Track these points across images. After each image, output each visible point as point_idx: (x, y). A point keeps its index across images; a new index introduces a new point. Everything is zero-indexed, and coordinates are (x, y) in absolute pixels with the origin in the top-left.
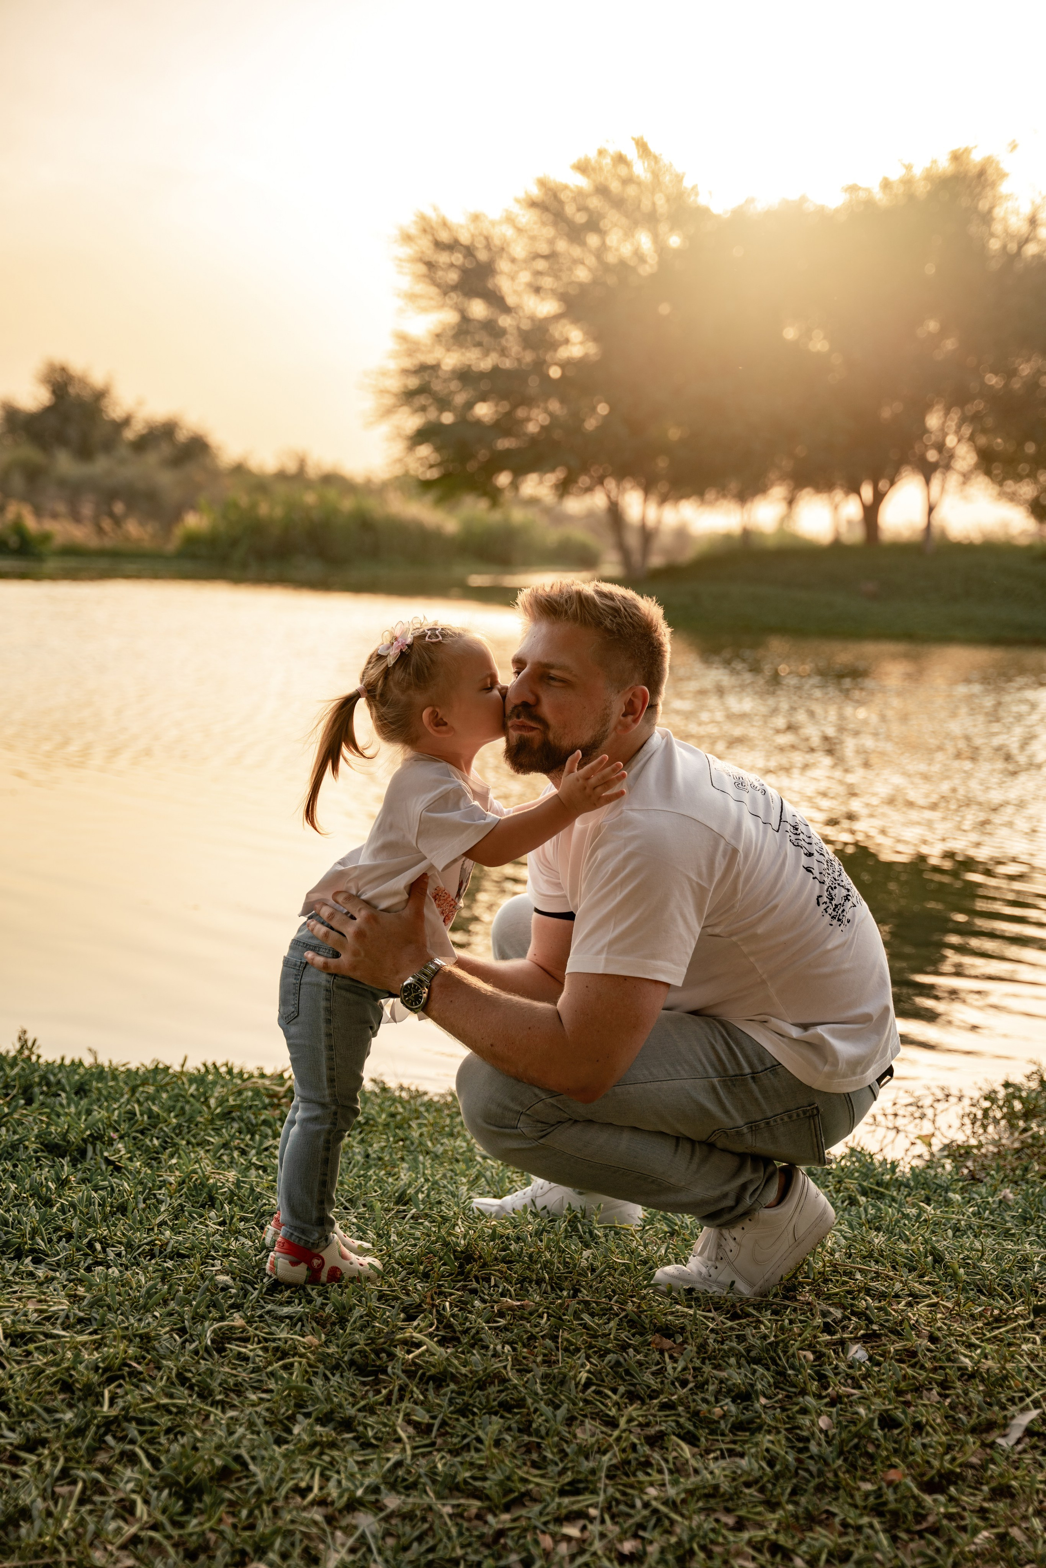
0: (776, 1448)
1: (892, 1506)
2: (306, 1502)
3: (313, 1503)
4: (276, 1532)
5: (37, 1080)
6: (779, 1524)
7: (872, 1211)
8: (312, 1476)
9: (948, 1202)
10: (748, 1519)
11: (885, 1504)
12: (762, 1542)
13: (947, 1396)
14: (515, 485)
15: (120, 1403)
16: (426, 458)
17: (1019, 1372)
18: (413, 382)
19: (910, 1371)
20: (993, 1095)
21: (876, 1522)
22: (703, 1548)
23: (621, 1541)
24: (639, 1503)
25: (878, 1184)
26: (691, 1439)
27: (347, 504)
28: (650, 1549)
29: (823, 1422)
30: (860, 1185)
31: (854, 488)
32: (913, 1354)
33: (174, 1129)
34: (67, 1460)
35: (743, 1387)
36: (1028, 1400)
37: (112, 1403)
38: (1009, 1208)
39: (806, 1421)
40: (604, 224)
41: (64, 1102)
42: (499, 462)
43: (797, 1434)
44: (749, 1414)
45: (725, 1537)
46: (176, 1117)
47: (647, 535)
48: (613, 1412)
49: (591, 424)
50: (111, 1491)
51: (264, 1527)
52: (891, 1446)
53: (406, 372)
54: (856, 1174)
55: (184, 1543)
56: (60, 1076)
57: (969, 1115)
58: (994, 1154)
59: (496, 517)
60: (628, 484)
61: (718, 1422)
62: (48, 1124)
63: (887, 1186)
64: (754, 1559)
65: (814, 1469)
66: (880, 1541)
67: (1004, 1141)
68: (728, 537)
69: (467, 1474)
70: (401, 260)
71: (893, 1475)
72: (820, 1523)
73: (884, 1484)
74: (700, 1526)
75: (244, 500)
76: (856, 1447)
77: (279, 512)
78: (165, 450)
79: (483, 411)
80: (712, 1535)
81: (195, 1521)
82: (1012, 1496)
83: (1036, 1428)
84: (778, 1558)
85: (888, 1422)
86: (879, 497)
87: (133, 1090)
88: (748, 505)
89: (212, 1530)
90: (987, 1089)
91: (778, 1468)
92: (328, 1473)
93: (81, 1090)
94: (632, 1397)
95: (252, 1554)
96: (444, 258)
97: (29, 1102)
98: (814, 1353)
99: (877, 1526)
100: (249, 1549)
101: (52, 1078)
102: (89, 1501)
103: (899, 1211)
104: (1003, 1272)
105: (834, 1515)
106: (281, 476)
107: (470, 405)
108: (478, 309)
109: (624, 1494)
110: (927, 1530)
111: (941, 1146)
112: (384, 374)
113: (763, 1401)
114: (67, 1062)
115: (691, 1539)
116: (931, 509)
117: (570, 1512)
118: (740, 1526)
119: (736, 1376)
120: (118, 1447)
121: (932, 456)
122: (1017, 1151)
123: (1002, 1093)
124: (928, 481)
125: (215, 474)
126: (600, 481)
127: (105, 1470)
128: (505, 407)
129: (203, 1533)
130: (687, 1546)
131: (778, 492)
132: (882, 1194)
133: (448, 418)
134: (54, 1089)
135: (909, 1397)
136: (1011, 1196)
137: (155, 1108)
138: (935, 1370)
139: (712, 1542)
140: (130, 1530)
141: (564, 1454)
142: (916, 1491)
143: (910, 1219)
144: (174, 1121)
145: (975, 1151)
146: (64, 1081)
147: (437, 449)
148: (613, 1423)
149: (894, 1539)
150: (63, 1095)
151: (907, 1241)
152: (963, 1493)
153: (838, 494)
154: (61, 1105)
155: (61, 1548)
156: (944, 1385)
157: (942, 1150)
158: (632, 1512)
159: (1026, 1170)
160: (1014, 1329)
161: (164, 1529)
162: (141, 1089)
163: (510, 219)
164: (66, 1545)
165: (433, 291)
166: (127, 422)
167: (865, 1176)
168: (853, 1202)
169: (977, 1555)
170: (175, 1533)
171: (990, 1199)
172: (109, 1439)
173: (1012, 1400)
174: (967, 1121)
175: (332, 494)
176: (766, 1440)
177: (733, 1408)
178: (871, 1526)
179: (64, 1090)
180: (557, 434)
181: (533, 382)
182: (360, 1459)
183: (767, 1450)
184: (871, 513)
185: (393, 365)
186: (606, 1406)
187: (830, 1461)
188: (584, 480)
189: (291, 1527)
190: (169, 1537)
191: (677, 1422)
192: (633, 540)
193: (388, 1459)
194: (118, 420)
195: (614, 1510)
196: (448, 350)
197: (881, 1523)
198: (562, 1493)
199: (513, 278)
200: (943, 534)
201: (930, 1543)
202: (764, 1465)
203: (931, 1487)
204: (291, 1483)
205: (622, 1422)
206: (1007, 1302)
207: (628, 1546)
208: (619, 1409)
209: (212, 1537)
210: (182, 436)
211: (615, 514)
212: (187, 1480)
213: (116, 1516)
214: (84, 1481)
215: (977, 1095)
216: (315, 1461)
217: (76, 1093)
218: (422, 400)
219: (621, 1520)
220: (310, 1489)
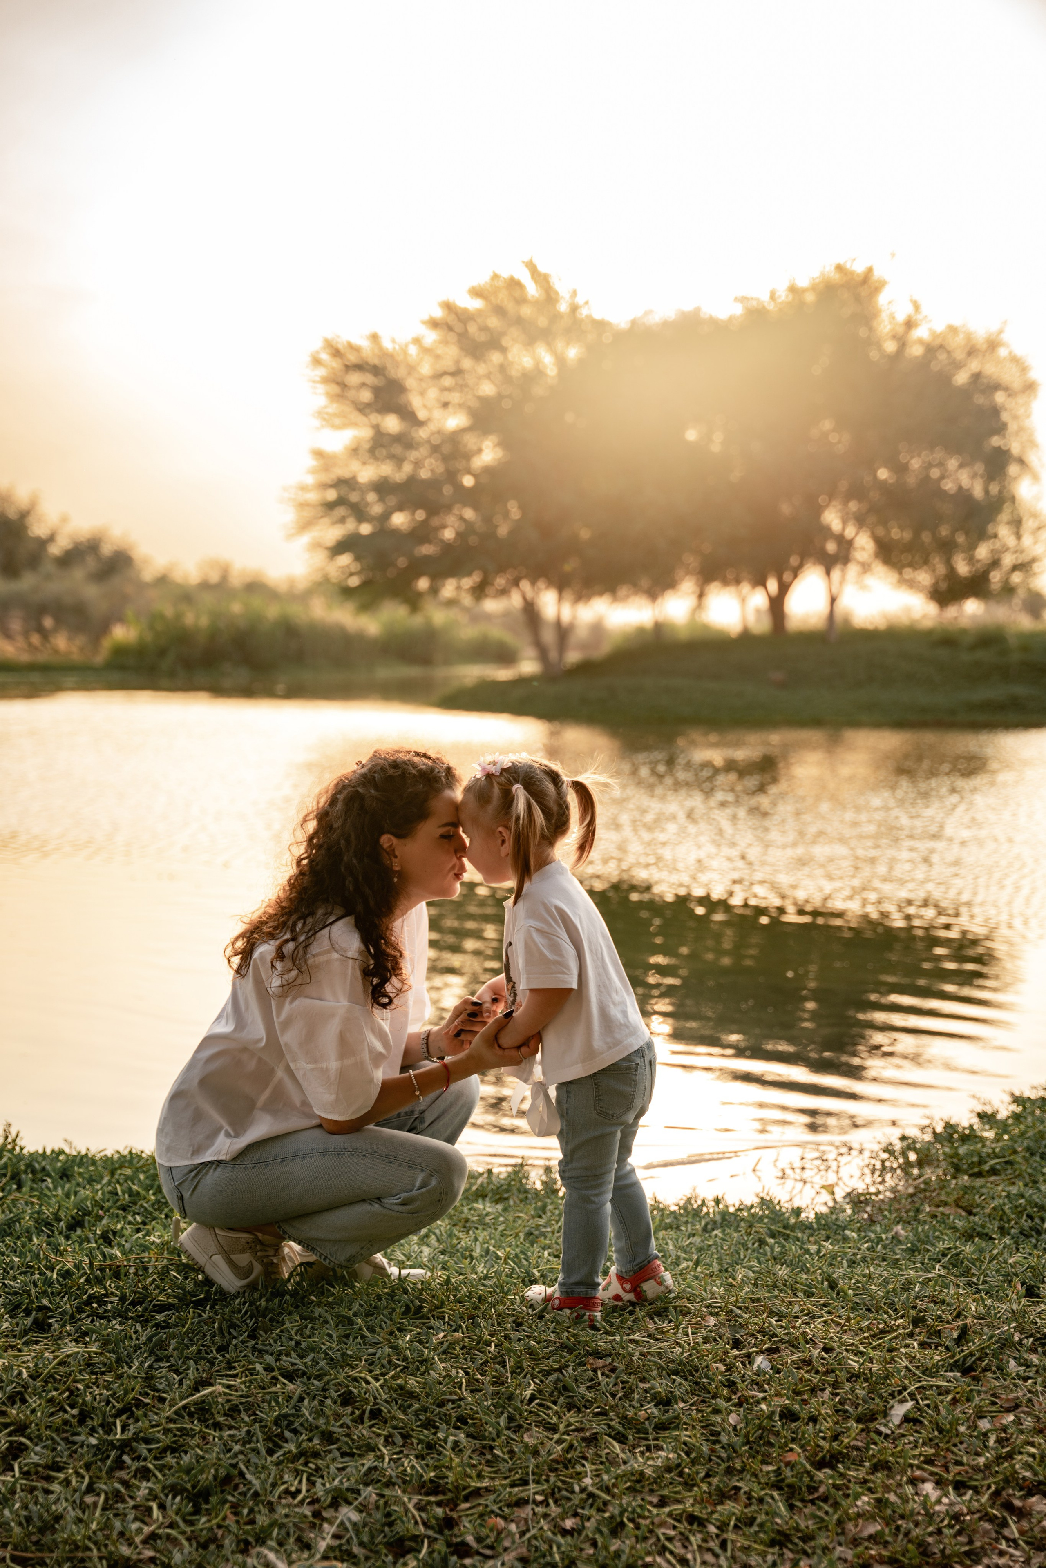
0: (693, 1441)
1: (789, 1481)
2: (296, 1502)
3: (302, 1502)
4: (273, 1524)
5: (23, 1168)
6: (695, 1500)
7: (777, 1249)
8: (300, 1482)
9: (845, 1239)
10: (669, 1497)
11: (783, 1480)
12: (681, 1515)
13: (837, 1394)
14: (434, 590)
15: (132, 1429)
16: (348, 566)
17: (899, 1371)
18: (332, 495)
19: (806, 1376)
20: (890, 1148)
21: (775, 1494)
22: (632, 1520)
23: (563, 1519)
24: (577, 1488)
25: (785, 1227)
26: (621, 1439)
27: (272, 612)
28: (587, 1524)
29: (733, 1419)
30: (769, 1229)
31: (760, 582)
32: (808, 1362)
33: (153, 1205)
34: (90, 1477)
35: (663, 1394)
36: (905, 1393)
37: (123, 1431)
38: (900, 1242)
39: (718, 1418)
40: (505, 342)
41: (51, 1186)
42: (418, 568)
43: (711, 1430)
44: (670, 1414)
45: (649, 1511)
46: (154, 1194)
47: (563, 632)
48: (555, 1420)
49: (503, 531)
50: (128, 1499)
51: (262, 1520)
52: (789, 1435)
53: (325, 486)
54: (766, 1220)
55: (196, 1538)
56: (44, 1163)
57: (868, 1166)
58: (891, 1199)
59: (417, 621)
60: (541, 584)
61: (643, 1423)
62: (41, 1205)
63: (793, 1228)
64: (674, 1527)
65: (724, 1455)
66: (779, 1507)
67: (900, 1188)
68: (641, 631)
69: (432, 1474)
70: (314, 382)
71: (791, 1457)
72: (729, 1498)
73: (782, 1465)
74: (628, 1504)
75: (169, 611)
76: (761, 1438)
77: (204, 621)
78: (91, 563)
79: (399, 520)
80: (639, 1510)
81: (204, 1519)
82: (889, 1469)
83: (911, 1416)
84: (695, 1526)
85: (789, 1415)
86: (784, 588)
87: (112, 1174)
88: (659, 601)
89: (219, 1526)
90: (884, 1143)
91: (693, 1455)
92: (313, 1478)
93: (65, 1175)
94: (570, 1407)
95: (254, 1543)
96: (354, 379)
97: (20, 1187)
98: (725, 1365)
99: (777, 1497)
100: (250, 1539)
101: (37, 1166)
102: (111, 1507)
103: (801, 1248)
104: (888, 1292)
105: (739, 1489)
106: (205, 586)
107: (386, 516)
108: (392, 424)
109: (564, 1482)
110: (818, 1498)
111: (844, 1194)
112: (303, 488)
113: (682, 1405)
114: (48, 1152)
115: (621, 1514)
116: (833, 600)
117: (520, 1499)
118: (663, 1502)
119: (660, 1386)
120: (135, 1466)
121: (831, 547)
122: (912, 1195)
123: (898, 1146)
124: (828, 573)
125: (142, 586)
126: (516, 583)
127: (125, 1483)
128: (420, 515)
129: (211, 1529)
130: (618, 1519)
131: (688, 586)
132: (788, 1236)
133: (366, 529)
134: (39, 1176)
135: (805, 1397)
136: (902, 1232)
137: (135, 1188)
138: (827, 1373)
139: (640, 1516)
140: (147, 1530)
141: (511, 1452)
142: (809, 1467)
143: (811, 1254)
144: (153, 1198)
145: (873, 1197)
146: (48, 1167)
147: (357, 558)
148: (554, 1429)
149: (791, 1507)
150: (49, 1180)
151: (808, 1272)
152: (849, 1469)
153: (746, 587)
154: (48, 1188)
155: (92, 1546)
156: (835, 1385)
157: (844, 1198)
158: (572, 1496)
159: (918, 1211)
160: (896, 1337)
161: (178, 1527)
162: (119, 1172)
163: (417, 341)
164: (96, 1543)
165: (348, 409)
166: (52, 538)
167: (773, 1221)
168: (762, 1242)
169: (859, 1515)
170: (188, 1529)
171: (884, 1237)
172: (126, 1458)
173: (892, 1395)
174: (867, 1171)
175: (257, 602)
176: (684, 1435)
177: (655, 1411)
178: (772, 1498)
179: (49, 1175)
180: (473, 540)
181: (447, 490)
182: (340, 1466)
183: (685, 1443)
184: (777, 605)
185: (310, 480)
186: (548, 1415)
187: (737, 1448)
188: (500, 581)
189: (285, 1521)
190: (183, 1533)
191: (609, 1426)
192: (549, 637)
193: (363, 1465)
194: (43, 537)
195: (557, 1495)
196: (364, 463)
197: (780, 1495)
198: (513, 1485)
199: (422, 394)
200: (847, 621)
201: (820, 1508)
202: (683, 1454)
203: (820, 1465)
204: (283, 1487)
205: (562, 1427)
206: (890, 1316)
207: (569, 1523)
208: (560, 1418)
209: (220, 1533)
210: (107, 550)
211: (531, 612)
212: (194, 1487)
213: (136, 1519)
214: (106, 1494)
215: (876, 1147)
216: (301, 1468)
217: (61, 1178)
218: (341, 511)
219: (563, 1502)
220: (299, 1491)
